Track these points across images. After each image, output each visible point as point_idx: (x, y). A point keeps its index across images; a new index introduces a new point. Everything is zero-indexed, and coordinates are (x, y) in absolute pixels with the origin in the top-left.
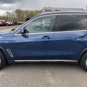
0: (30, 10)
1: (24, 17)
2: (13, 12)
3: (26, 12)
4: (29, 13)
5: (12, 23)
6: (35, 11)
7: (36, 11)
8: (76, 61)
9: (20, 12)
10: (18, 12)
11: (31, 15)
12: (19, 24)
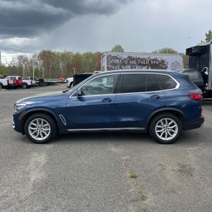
0: (74, 53)
1: (58, 68)
2: (34, 56)
3: (64, 57)
4: (72, 58)
5: (34, 82)
6: (84, 54)
7: (87, 53)
8: (144, 129)
9: (50, 57)
10: (46, 56)
11: (77, 63)
12: (49, 84)
